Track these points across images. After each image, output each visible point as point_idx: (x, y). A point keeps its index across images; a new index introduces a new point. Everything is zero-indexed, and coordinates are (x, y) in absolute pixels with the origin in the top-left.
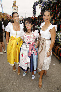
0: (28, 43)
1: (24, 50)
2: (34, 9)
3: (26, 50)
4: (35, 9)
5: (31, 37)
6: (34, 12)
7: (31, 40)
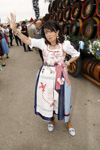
0: (53, 64)
1: (47, 78)
2: (35, 5)
3: (50, 78)
4: (38, 5)
5: (58, 53)
6: (35, 11)
7: (59, 59)
